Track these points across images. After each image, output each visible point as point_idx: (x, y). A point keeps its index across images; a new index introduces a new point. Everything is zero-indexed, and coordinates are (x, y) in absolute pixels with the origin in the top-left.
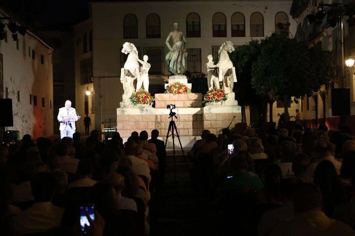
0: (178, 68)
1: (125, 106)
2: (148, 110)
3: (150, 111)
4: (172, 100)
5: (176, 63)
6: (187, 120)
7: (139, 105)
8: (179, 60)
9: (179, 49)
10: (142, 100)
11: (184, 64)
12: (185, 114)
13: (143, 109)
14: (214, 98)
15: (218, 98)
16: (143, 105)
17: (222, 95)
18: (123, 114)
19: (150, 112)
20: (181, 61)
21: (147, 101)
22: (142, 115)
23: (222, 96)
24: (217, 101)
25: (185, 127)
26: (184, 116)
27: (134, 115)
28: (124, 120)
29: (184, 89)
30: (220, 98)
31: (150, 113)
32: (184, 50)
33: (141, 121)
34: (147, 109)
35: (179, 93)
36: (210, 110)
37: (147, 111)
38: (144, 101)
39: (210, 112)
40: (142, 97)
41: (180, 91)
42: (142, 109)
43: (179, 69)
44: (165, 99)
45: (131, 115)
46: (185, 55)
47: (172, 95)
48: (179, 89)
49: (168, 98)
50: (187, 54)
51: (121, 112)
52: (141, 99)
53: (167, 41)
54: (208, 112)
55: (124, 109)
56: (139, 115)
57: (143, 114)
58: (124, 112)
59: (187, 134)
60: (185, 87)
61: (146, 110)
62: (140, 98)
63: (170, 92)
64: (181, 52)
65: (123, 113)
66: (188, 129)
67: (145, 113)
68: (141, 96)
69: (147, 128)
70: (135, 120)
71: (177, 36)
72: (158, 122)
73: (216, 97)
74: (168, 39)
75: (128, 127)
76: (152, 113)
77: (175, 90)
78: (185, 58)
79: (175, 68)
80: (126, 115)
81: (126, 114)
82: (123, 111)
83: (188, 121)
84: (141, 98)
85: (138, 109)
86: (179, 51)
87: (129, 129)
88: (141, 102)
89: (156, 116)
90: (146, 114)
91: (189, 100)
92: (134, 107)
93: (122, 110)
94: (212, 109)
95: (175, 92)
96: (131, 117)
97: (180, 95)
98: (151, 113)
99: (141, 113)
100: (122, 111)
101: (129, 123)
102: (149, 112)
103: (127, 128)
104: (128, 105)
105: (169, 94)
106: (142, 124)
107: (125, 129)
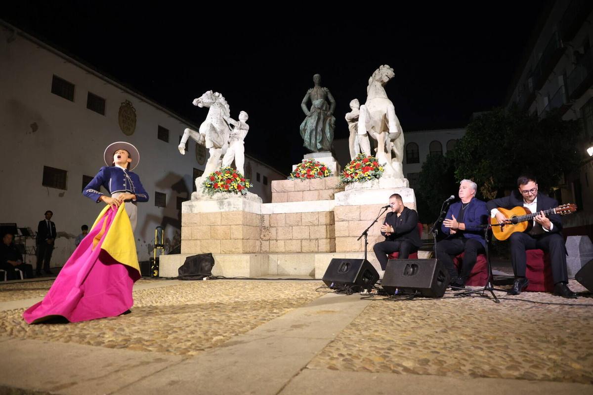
0: (318, 141)
1: (196, 198)
2: (232, 203)
3: (234, 205)
4: (299, 190)
5: (314, 133)
6: (316, 222)
7: (218, 195)
8: (319, 129)
9: (319, 111)
10: (222, 186)
11: (328, 135)
12: (312, 213)
13: (222, 202)
14: (356, 174)
15: (364, 173)
16: (227, 195)
17: (371, 166)
18: (192, 212)
19: (234, 207)
20: (323, 131)
21: (232, 187)
22: (221, 213)
23: (372, 169)
24: (362, 179)
25: (312, 237)
26: (309, 216)
27: (207, 213)
28: (192, 223)
29: (319, 170)
30: (367, 173)
31: (235, 209)
32: (329, 113)
33: (219, 223)
35: (310, 177)
36: (347, 199)
37: (229, 204)
38: (227, 187)
39: (348, 203)
40: (222, 180)
41: (312, 173)
42: (221, 202)
43: (319, 143)
44: (287, 189)
45: (203, 214)
46: (330, 120)
47: (299, 180)
48: (310, 169)
49: (292, 187)
50: (333, 119)
51: (188, 207)
52: (220, 184)
53: (304, 103)
54: (343, 203)
55: (194, 203)
56: (215, 213)
57: (222, 210)
58: (193, 209)
59: (316, 249)
60: (320, 167)
61: (228, 202)
62: (218, 182)
63: (296, 177)
64: (322, 116)
65: (191, 210)
66: (317, 239)
67: (226, 209)
68: (220, 178)
69: (229, 238)
70: (209, 222)
71: (317, 93)
72: (265, 228)
73: (360, 172)
74: (305, 99)
76: (239, 208)
77: (303, 172)
78: (330, 125)
79: (313, 141)
80: (196, 214)
81: (195, 211)
82: (191, 206)
83: (318, 225)
84: (219, 180)
85: (215, 202)
86: (319, 114)
87: (199, 238)
88: (221, 188)
89: (262, 217)
90: (227, 210)
91: (327, 188)
92: (211, 198)
93: (192, 204)
94: (352, 196)
95: (303, 176)
96: (204, 216)
97: (313, 180)
98: (236, 208)
99: (220, 209)
100: (190, 206)
101: (199, 228)
102: (233, 206)
103: (196, 238)
104: (203, 196)
105: (293, 179)
106: (221, 230)
107: (193, 238)
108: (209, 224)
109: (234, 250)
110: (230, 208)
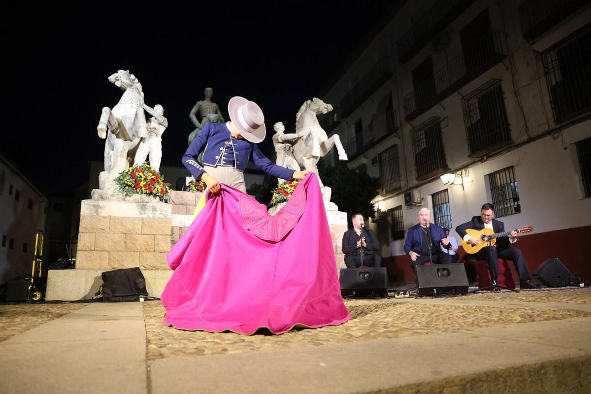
1: (102, 198)
2: (158, 208)
3: (161, 211)
7: (137, 196)
10: (145, 186)
13: (145, 206)
16: (146, 198)
18: (97, 214)
19: (160, 214)
21: (156, 189)
22: (143, 219)
27: (122, 218)
28: (97, 229)
31: (162, 216)
33: (139, 232)
34: (155, 207)
37: (154, 209)
38: (150, 188)
40: (145, 179)
42: (143, 206)
44: (187, 201)
45: (115, 218)
47: (200, 194)
51: (93, 208)
52: (142, 184)
55: (101, 203)
56: (135, 218)
57: (144, 216)
58: (100, 210)
61: (153, 207)
62: (141, 181)
65: (97, 211)
67: (149, 214)
68: (143, 176)
69: (152, 250)
70: (124, 229)
71: (209, 107)
74: (194, 110)
75: (106, 246)
76: (167, 215)
80: (104, 217)
81: (103, 213)
82: (97, 207)
84: (143, 179)
85: (135, 205)
87: (107, 249)
88: (143, 189)
90: (151, 216)
92: (124, 199)
93: (96, 204)
96: (116, 221)
98: (164, 214)
99: (141, 214)
100: (94, 206)
101: (108, 235)
102: (159, 212)
103: (102, 248)
104: (112, 195)
105: (195, 192)
106: (141, 241)
107: (98, 249)
108: (124, 232)
109: (159, 265)
110: (155, 214)
